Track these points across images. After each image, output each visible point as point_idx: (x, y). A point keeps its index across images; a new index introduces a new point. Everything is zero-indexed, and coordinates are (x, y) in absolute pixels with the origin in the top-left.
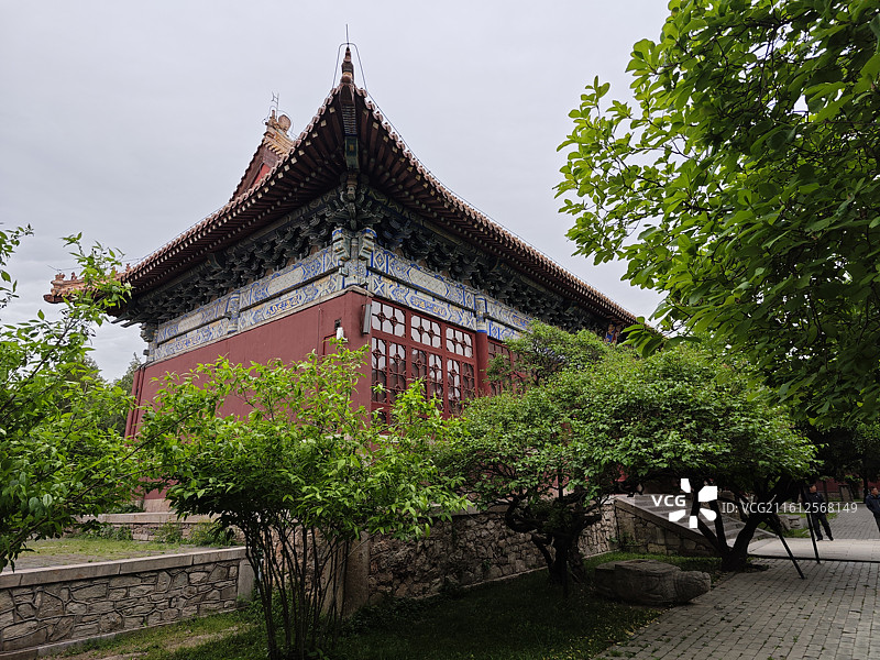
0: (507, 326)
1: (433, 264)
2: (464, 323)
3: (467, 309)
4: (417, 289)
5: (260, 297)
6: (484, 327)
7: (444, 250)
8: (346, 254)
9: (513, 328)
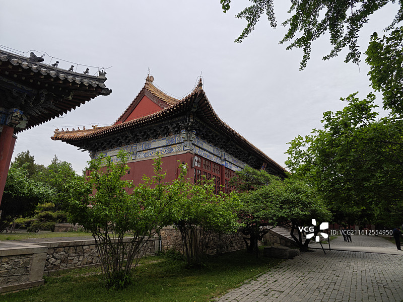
0: (230, 162)
1: (210, 142)
2: (218, 162)
3: (219, 157)
4: (205, 150)
5: (147, 148)
6: (224, 163)
7: (214, 137)
8: (186, 139)
9: (232, 163)
